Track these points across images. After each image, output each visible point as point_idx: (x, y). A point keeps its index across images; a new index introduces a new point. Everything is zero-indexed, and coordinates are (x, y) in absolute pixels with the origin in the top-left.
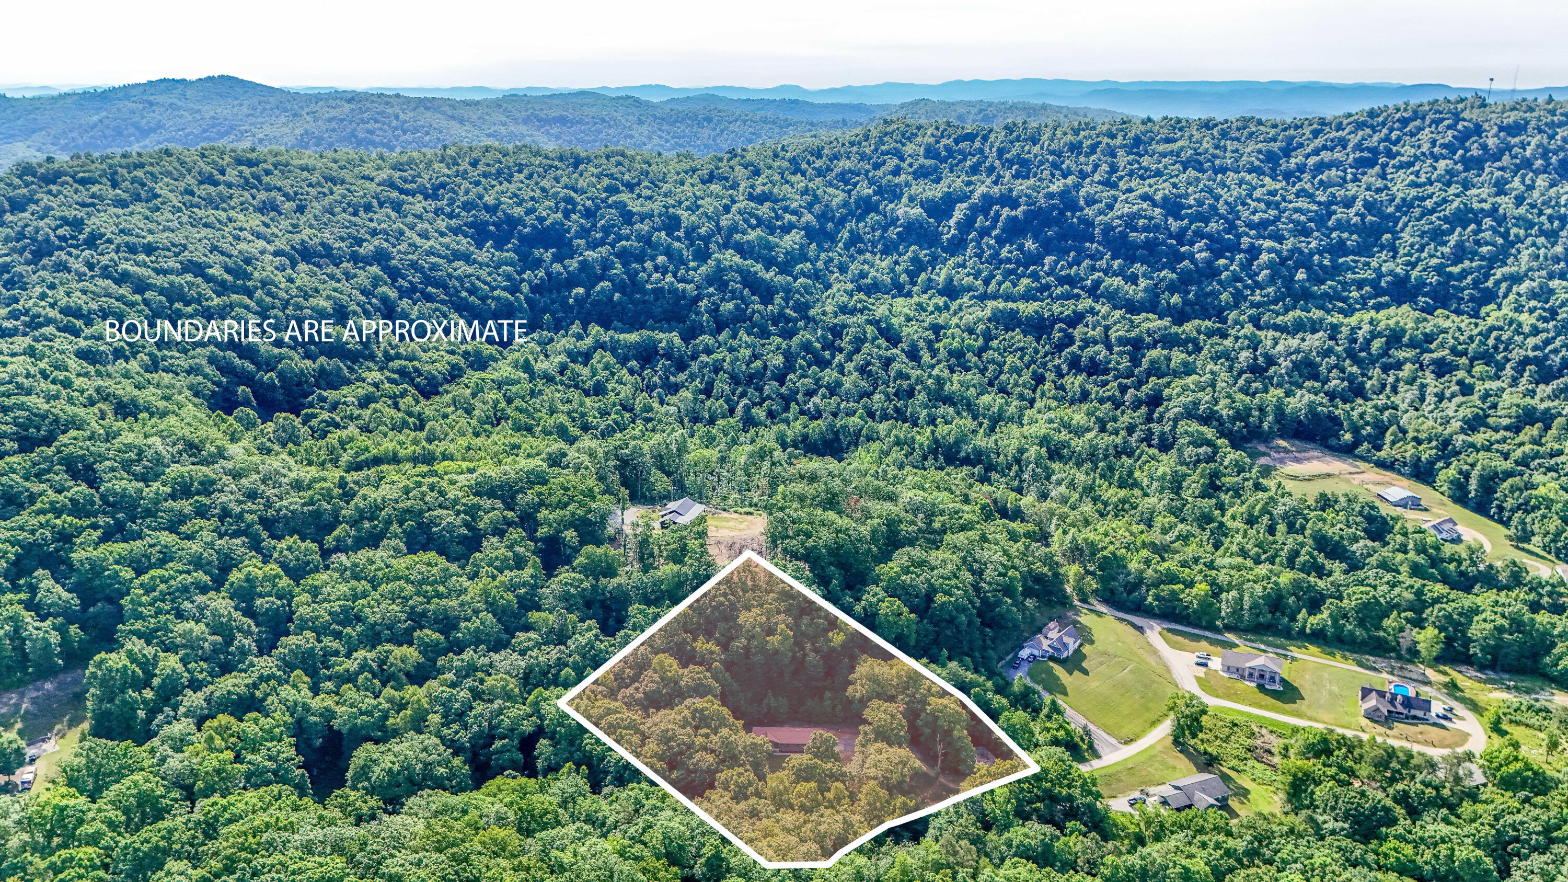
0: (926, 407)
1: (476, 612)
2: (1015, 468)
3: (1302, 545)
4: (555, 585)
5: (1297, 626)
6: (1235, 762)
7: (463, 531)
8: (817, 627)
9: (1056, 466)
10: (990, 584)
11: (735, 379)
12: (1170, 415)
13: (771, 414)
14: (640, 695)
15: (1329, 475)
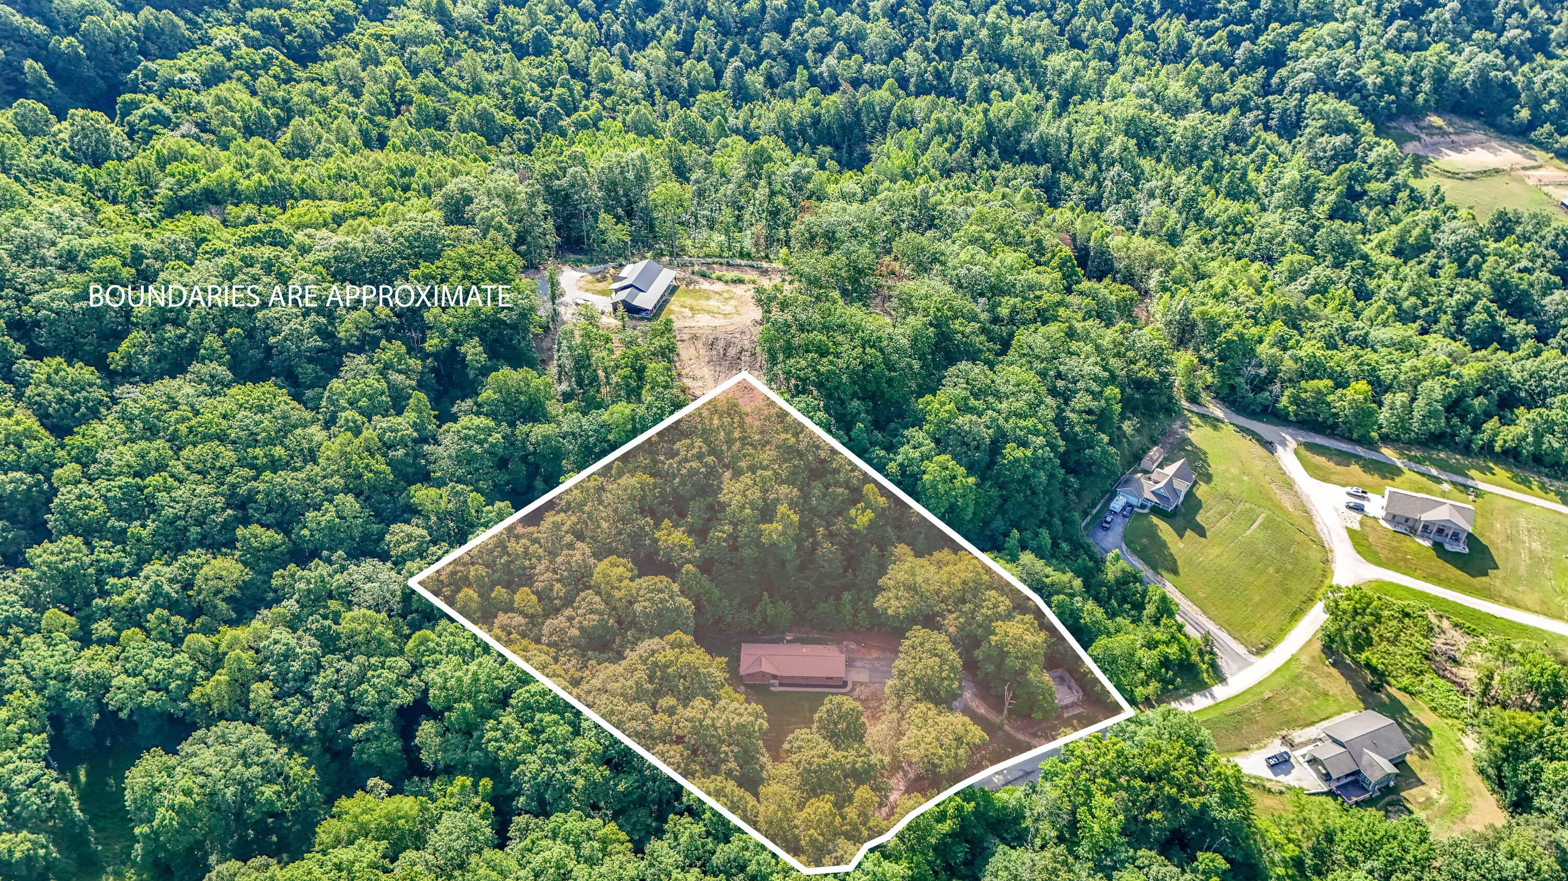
0: (978, 73)
1: (330, 493)
2: (1093, 167)
3: (1477, 297)
4: (450, 435)
5: (1481, 439)
6: (1406, 680)
7: (316, 342)
8: (835, 496)
9: (1146, 164)
10: (1080, 412)
11: (723, 28)
12: (1296, 82)
13: (771, 82)
14: (575, 632)
15: (1497, 171)
